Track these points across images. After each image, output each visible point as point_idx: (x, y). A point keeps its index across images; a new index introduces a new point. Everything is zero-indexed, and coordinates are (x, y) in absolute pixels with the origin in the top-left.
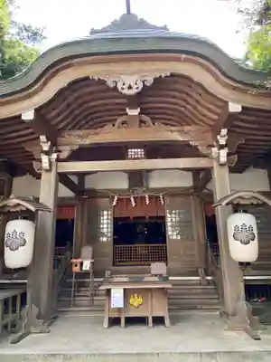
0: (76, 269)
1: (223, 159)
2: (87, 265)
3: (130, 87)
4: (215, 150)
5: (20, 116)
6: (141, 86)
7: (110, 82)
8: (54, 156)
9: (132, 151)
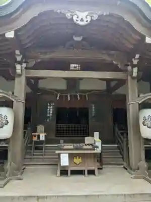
0: (35, 139)
2: (43, 137)
3: (82, 20)
4: (129, 68)
5: (4, 34)
6: (89, 20)
7: (68, 15)
8: (24, 65)
9: (72, 66)
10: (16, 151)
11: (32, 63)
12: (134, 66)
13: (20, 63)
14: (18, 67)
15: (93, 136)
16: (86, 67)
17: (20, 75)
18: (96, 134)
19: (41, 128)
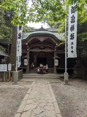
0: (32, 66)
1: (56, 50)
2: (33, 66)
5: (26, 44)
6: (43, 40)
7: (39, 39)
8: (29, 48)
9: (41, 47)
10: (28, 69)
11: (31, 48)
12: (56, 49)
13: (28, 48)
14: (28, 49)
15: (46, 66)
16: (44, 48)
17: (28, 51)
18: (47, 65)
19: (33, 63)
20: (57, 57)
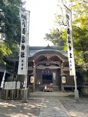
0: (37, 84)
2: (39, 83)
5: (33, 61)
6: (50, 57)
7: (46, 57)
9: (47, 64)
12: (62, 66)
17: (34, 68)
20: (64, 74)
